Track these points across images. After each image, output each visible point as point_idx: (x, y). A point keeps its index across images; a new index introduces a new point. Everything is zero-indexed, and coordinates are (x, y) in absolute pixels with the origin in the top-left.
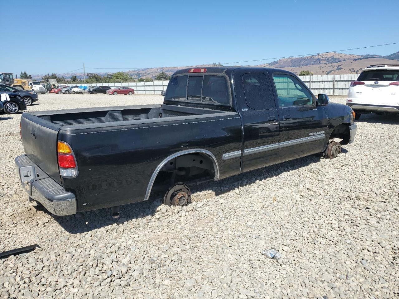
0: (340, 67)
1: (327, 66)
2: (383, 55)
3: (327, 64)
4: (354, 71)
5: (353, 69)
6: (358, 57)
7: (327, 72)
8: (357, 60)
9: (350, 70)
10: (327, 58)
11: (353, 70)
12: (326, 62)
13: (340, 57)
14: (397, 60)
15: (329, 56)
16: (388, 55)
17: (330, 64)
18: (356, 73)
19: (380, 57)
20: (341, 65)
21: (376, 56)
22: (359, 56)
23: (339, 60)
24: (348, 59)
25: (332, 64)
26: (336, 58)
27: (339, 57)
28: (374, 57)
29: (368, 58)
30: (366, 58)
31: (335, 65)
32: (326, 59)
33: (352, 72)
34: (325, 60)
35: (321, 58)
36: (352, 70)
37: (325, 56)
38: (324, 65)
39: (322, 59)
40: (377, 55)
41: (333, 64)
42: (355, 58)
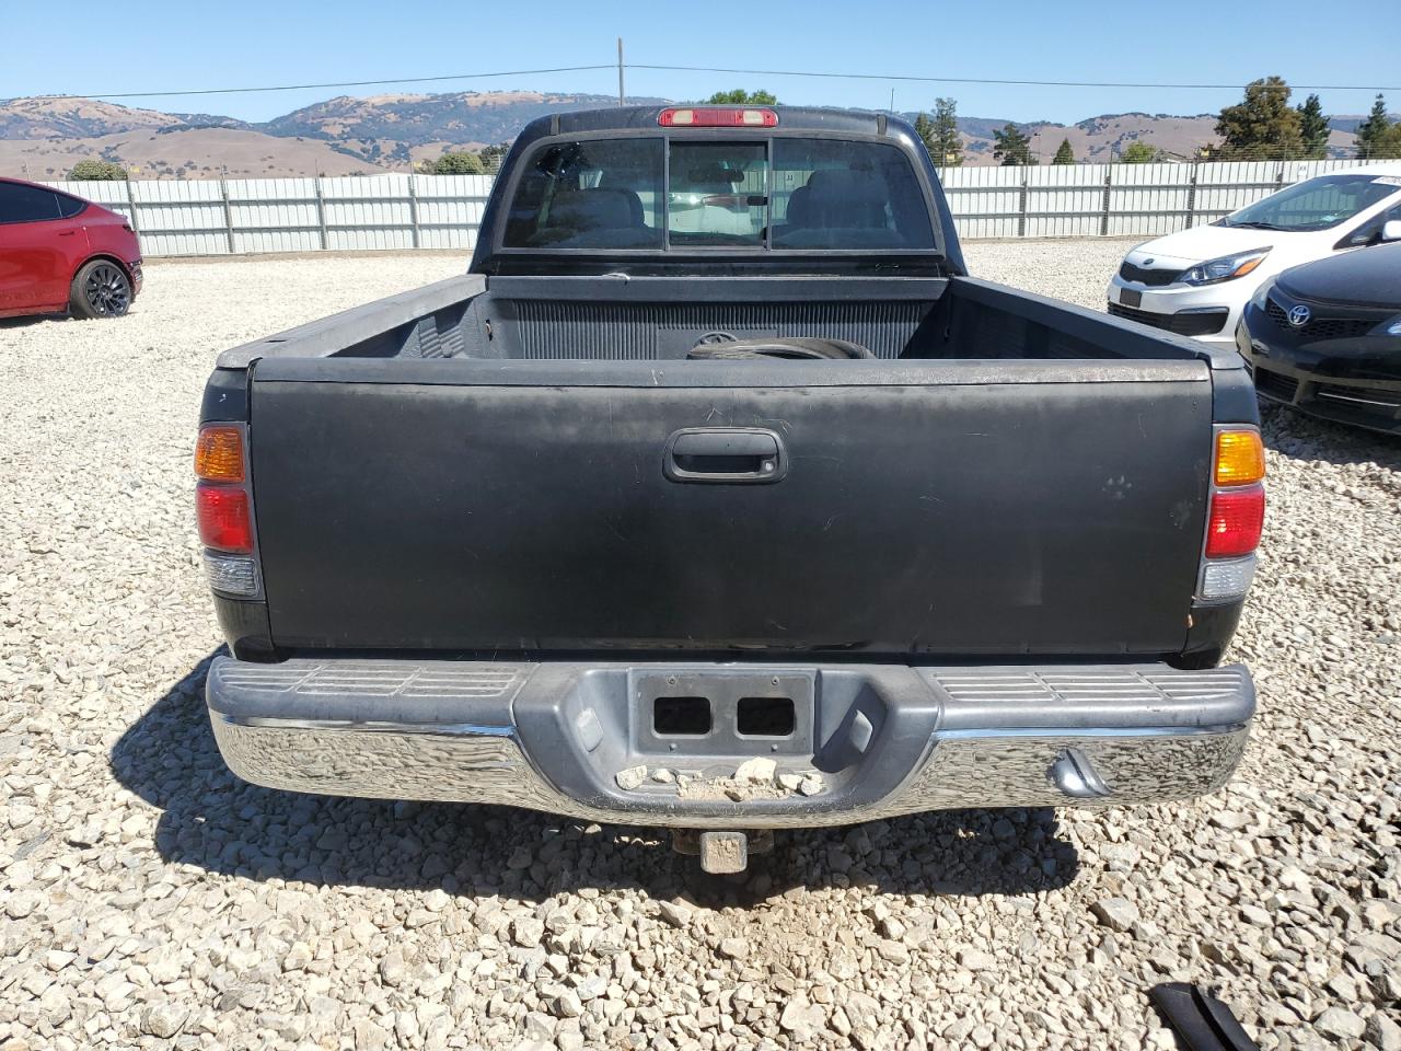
0: (113, 154)
1: (62, 147)
2: (250, 120)
3: (58, 142)
4: (169, 171)
5: (163, 164)
6: (170, 121)
7: (66, 173)
8: (170, 130)
9: (154, 167)
10: (52, 114)
11: (164, 168)
12: (53, 133)
13: (106, 118)
14: (295, 138)
15: (59, 108)
16: (267, 121)
17: (73, 143)
18: (175, 176)
19: (242, 125)
20: (115, 149)
21: (229, 122)
22: (174, 118)
23: (104, 127)
24: (138, 126)
25: (80, 142)
26: (90, 119)
27: (101, 115)
28: (224, 123)
29: (206, 126)
30: (199, 127)
31: (91, 145)
32: (51, 120)
33: (162, 173)
34: (46, 124)
35: (28, 115)
36: (160, 168)
37: (44, 109)
38: (46, 145)
39: (34, 120)
40: (232, 119)
41: (84, 141)
42: (161, 123)
